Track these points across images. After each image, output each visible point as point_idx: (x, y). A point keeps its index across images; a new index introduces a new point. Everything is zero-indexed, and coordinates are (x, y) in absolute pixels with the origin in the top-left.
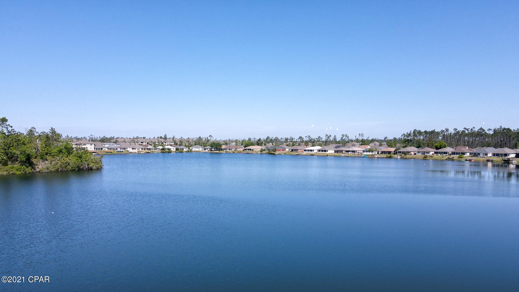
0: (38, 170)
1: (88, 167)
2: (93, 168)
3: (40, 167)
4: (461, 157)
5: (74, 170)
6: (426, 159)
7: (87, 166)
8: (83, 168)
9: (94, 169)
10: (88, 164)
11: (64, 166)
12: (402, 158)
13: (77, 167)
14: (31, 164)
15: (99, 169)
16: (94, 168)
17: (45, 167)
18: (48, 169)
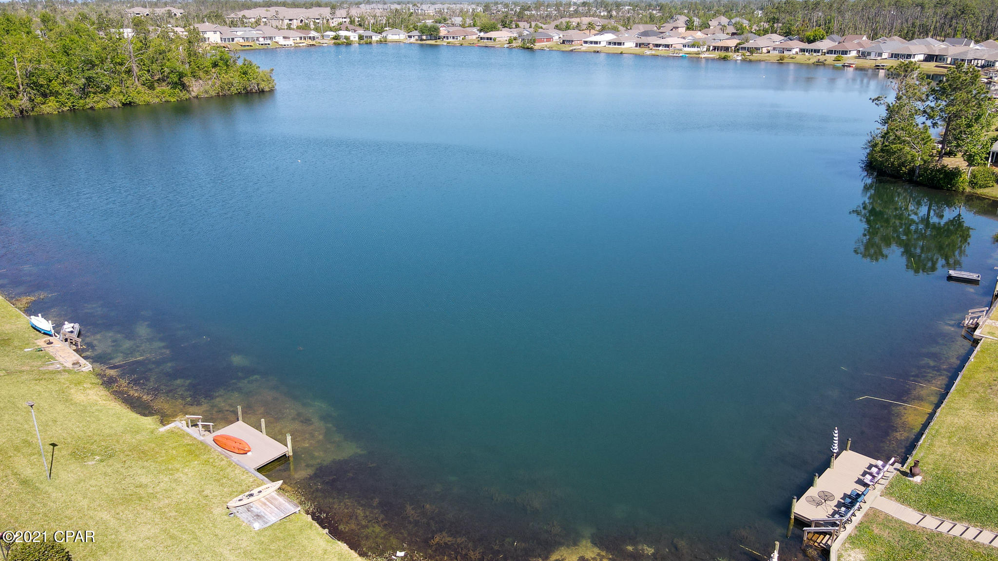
0: (194, 94)
1: (259, 89)
2: (265, 90)
3: (195, 89)
4: (839, 59)
5: (239, 93)
6: (782, 63)
7: (256, 87)
8: (251, 90)
9: (267, 92)
10: (258, 85)
11: (226, 87)
12: (744, 60)
13: (244, 89)
14: (184, 86)
15: (272, 91)
16: (267, 89)
17: (202, 89)
18: (207, 92)
